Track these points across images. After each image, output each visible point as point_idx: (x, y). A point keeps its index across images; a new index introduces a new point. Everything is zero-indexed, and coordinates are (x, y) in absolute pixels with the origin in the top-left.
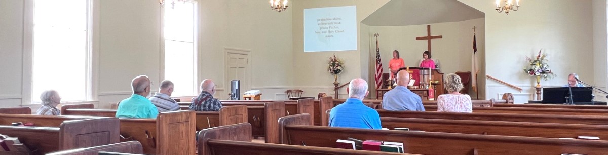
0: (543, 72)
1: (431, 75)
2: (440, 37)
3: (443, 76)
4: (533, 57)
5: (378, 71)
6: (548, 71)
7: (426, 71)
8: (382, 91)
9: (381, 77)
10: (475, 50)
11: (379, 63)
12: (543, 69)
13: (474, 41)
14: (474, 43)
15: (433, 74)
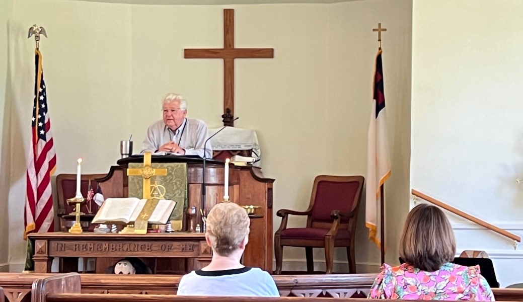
1: (229, 185)
3: (270, 190)
5: (38, 165)
7: (212, 171)
8: (49, 239)
9: (49, 190)
10: (380, 105)
11: (43, 137)
13: (378, 74)
14: (378, 80)
15: (236, 181)
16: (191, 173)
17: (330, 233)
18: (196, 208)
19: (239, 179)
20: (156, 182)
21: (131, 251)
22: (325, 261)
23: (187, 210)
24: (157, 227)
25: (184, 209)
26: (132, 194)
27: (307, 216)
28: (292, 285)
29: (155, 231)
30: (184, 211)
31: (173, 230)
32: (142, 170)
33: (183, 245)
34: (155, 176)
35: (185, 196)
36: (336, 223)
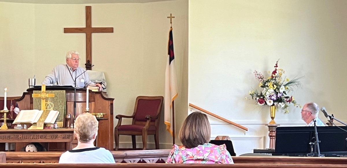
0: (279, 100)
1: (89, 102)
2: (110, 30)
3: (112, 104)
4: (266, 72)
6: (287, 97)
7: (80, 94)
10: (172, 58)
12: (279, 95)
13: (171, 41)
14: (171, 44)
15: (93, 100)
16: (68, 96)
17: (145, 128)
18: (70, 115)
19: (94, 99)
20: (48, 101)
21: (34, 139)
22: (142, 143)
23: (66, 116)
24: (49, 126)
25: (64, 115)
26: (35, 107)
27: (132, 119)
28: (124, 156)
29: (48, 128)
30: (64, 117)
31: (58, 127)
32: (41, 95)
33: (63, 135)
34: (48, 98)
35: (65, 108)
36: (148, 122)
